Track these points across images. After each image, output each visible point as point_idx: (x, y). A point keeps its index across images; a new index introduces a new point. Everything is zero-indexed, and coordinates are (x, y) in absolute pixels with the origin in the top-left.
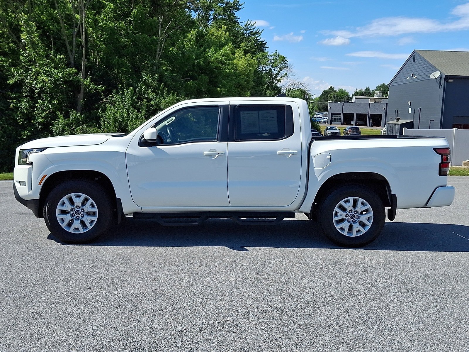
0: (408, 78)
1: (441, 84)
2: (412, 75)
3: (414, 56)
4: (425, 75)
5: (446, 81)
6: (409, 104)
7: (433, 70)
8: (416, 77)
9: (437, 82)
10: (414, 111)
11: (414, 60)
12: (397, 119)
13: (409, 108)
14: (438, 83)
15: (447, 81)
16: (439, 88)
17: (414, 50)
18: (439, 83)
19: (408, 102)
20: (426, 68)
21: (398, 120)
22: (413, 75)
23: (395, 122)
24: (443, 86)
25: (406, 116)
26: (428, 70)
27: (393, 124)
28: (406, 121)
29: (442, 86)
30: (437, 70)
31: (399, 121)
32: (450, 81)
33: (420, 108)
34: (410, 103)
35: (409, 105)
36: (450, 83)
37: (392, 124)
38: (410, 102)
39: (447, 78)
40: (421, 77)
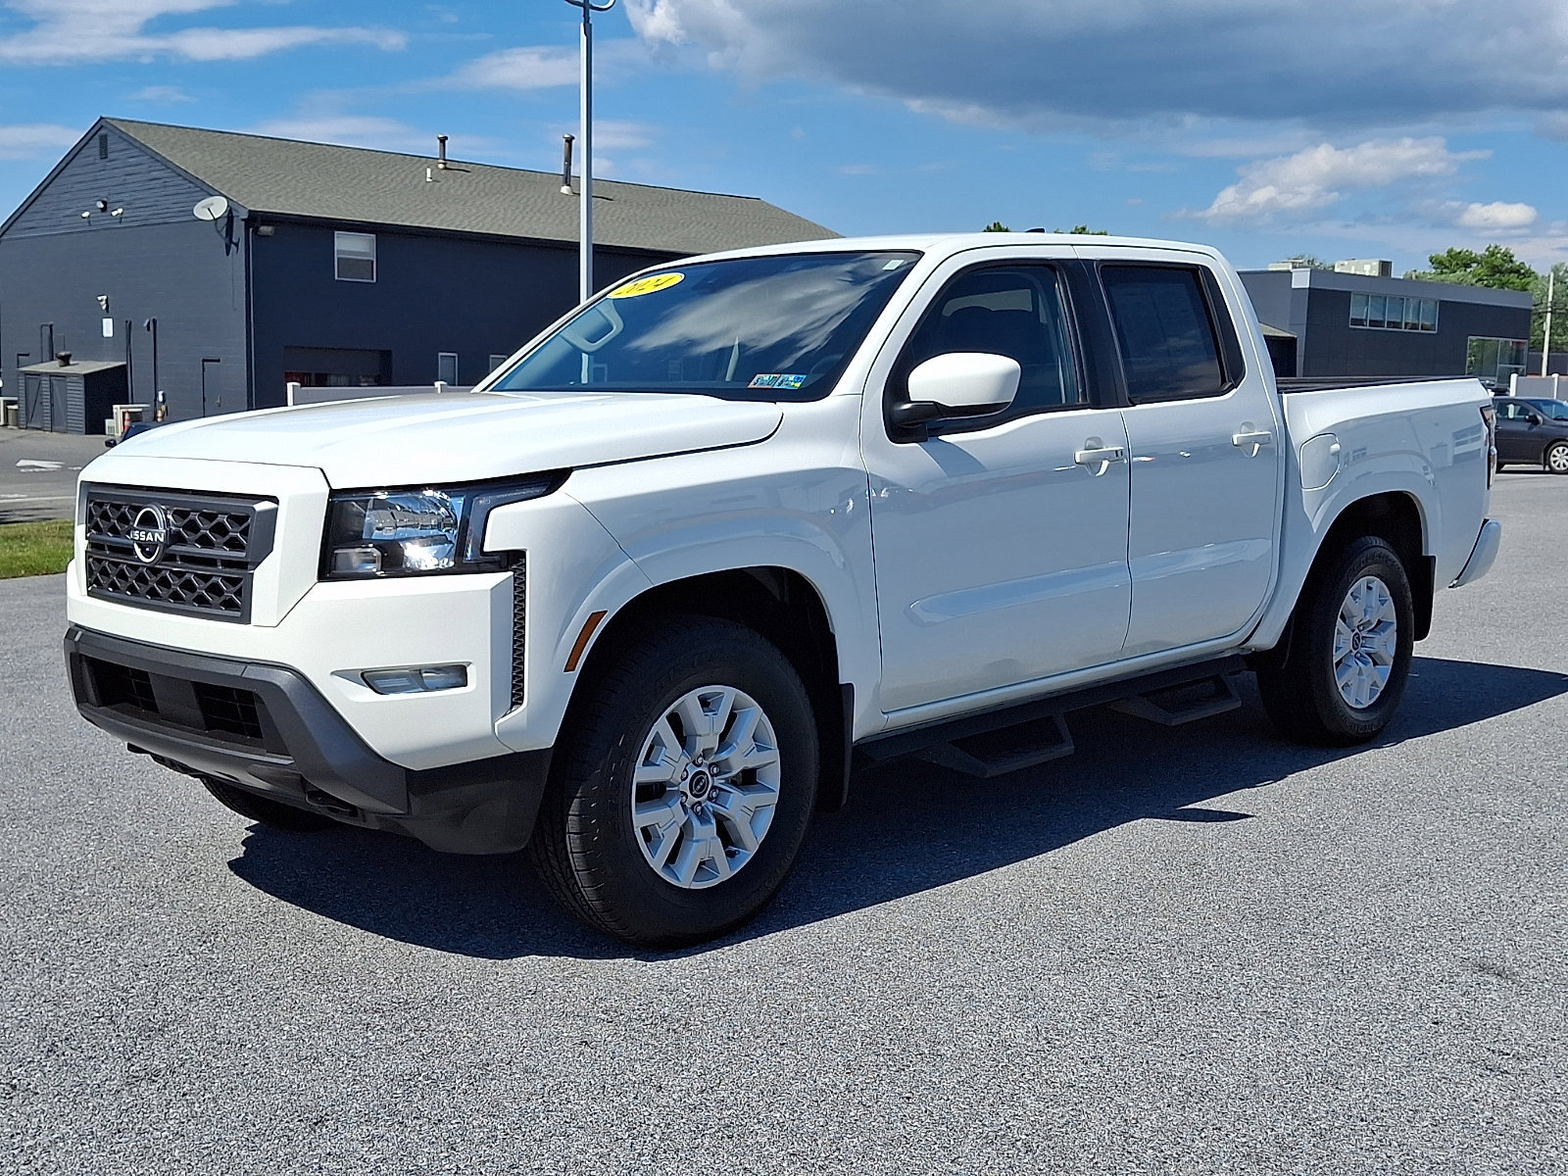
0: (86, 214)
1: (234, 240)
2: (102, 206)
3: (102, 137)
4: (159, 208)
5: (251, 230)
6: (101, 306)
7: (192, 190)
8: (120, 211)
9: (218, 232)
10: (126, 329)
11: (104, 153)
12: (61, 358)
13: (105, 321)
14: (221, 236)
15: (256, 231)
16: (228, 254)
17: (101, 118)
18: (224, 234)
19: (99, 298)
20: (161, 181)
21: (65, 361)
22: (104, 203)
23: (57, 368)
24: (242, 245)
25: (95, 345)
26: (171, 190)
27: (51, 375)
28: (99, 363)
29: (237, 245)
30: (211, 192)
31: (68, 364)
32: (265, 229)
33: (154, 321)
34: (104, 302)
35: (104, 307)
36: (263, 236)
37: (46, 373)
38: (105, 297)
39: (255, 219)
40: (146, 213)
